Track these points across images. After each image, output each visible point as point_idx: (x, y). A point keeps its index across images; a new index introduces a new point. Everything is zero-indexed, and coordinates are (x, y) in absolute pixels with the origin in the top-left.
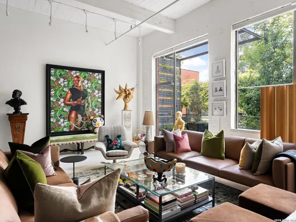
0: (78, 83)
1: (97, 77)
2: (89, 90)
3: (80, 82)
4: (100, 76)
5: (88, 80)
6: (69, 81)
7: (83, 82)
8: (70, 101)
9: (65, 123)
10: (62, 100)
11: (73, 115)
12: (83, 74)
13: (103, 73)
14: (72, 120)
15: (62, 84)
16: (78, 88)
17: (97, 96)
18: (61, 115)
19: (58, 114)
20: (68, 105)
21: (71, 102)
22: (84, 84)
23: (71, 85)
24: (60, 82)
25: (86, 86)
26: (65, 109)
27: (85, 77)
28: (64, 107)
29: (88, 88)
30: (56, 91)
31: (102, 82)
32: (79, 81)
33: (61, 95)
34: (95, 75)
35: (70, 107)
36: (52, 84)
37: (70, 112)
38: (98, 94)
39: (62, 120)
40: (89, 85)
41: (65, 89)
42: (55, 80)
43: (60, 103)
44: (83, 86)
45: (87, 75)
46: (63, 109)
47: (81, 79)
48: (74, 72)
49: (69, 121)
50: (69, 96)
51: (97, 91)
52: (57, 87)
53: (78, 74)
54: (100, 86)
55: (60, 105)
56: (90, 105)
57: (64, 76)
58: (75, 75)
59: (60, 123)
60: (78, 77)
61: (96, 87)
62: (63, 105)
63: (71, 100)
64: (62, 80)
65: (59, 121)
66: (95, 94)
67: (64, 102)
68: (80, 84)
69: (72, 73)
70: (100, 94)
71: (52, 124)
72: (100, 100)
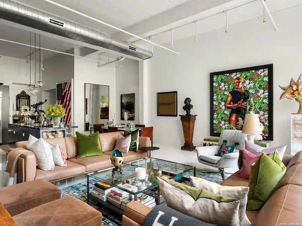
0: (238, 85)
1: (262, 74)
2: (251, 91)
3: (241, 83)
4: (266, 72)
5: (250, 80)
6: (229, 85)
7: (244, 82)
8: (230, 104)
9: (226, 125)
10: (223, 103)
11: (233, 118)
12: (244, 74)
13: (270, 67)
14: (233, 123)
15: (223, 89)
16: (238, 90)
17: (262, 96)
18: (222, 118)
19: (220, 117)
20: (228, 108)
21: (232, 105)
22: (245, 85)
23: (231, 88)
24: (221, 87)
25: (248, 87)
26: (226, 112)
27: (247, 77)
28: (225, 110)
29: (250, 88)
30: (218, 95)
31: (269, 79)
32: (239, 82)
33: (222, 99)
34: (259, 73)
35: (230, 110)
36: (215, 89)
37: (231, 114)
38: (263, 94)
39: (223, 122)
40: (252, 85)
41: (226, 93)
42: (217, 86)
43: (221, 106)
44: (244, 87)
45: (248, 74)
46: (224, 112)
47: (242, 80)
48: (235, 74)
49: (230, 123)
50: (229, 99)
51: (261, 91)
52: (219, 91)
53: (238, 76)
54: (267, 84)
55: (221, 108)
56: (253, 107)
57: (224, 80)
58: (235, 78)
59: (221, 125)
60: (238, 79)
61: (260, 86)
62: (224, 108)
63: (232, 103)
64: (223, 84)
65: (220, 123)
66: (259, 94)
67: (225, 105)
68: (241, 85)
69: (232, 76)
70: (266, 94)
71: (214, 125)
72: (266, 101)
